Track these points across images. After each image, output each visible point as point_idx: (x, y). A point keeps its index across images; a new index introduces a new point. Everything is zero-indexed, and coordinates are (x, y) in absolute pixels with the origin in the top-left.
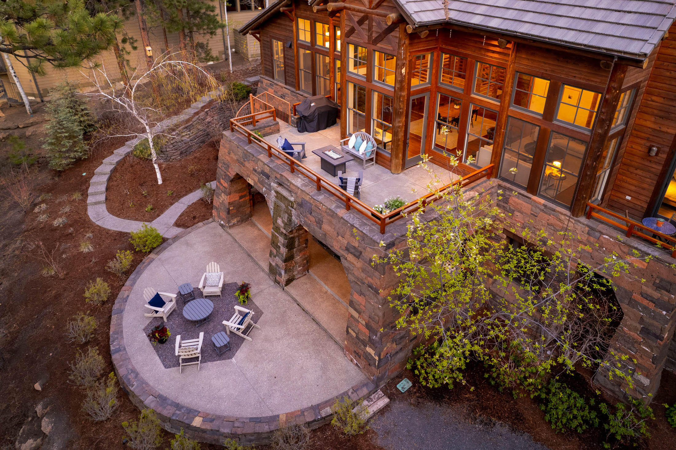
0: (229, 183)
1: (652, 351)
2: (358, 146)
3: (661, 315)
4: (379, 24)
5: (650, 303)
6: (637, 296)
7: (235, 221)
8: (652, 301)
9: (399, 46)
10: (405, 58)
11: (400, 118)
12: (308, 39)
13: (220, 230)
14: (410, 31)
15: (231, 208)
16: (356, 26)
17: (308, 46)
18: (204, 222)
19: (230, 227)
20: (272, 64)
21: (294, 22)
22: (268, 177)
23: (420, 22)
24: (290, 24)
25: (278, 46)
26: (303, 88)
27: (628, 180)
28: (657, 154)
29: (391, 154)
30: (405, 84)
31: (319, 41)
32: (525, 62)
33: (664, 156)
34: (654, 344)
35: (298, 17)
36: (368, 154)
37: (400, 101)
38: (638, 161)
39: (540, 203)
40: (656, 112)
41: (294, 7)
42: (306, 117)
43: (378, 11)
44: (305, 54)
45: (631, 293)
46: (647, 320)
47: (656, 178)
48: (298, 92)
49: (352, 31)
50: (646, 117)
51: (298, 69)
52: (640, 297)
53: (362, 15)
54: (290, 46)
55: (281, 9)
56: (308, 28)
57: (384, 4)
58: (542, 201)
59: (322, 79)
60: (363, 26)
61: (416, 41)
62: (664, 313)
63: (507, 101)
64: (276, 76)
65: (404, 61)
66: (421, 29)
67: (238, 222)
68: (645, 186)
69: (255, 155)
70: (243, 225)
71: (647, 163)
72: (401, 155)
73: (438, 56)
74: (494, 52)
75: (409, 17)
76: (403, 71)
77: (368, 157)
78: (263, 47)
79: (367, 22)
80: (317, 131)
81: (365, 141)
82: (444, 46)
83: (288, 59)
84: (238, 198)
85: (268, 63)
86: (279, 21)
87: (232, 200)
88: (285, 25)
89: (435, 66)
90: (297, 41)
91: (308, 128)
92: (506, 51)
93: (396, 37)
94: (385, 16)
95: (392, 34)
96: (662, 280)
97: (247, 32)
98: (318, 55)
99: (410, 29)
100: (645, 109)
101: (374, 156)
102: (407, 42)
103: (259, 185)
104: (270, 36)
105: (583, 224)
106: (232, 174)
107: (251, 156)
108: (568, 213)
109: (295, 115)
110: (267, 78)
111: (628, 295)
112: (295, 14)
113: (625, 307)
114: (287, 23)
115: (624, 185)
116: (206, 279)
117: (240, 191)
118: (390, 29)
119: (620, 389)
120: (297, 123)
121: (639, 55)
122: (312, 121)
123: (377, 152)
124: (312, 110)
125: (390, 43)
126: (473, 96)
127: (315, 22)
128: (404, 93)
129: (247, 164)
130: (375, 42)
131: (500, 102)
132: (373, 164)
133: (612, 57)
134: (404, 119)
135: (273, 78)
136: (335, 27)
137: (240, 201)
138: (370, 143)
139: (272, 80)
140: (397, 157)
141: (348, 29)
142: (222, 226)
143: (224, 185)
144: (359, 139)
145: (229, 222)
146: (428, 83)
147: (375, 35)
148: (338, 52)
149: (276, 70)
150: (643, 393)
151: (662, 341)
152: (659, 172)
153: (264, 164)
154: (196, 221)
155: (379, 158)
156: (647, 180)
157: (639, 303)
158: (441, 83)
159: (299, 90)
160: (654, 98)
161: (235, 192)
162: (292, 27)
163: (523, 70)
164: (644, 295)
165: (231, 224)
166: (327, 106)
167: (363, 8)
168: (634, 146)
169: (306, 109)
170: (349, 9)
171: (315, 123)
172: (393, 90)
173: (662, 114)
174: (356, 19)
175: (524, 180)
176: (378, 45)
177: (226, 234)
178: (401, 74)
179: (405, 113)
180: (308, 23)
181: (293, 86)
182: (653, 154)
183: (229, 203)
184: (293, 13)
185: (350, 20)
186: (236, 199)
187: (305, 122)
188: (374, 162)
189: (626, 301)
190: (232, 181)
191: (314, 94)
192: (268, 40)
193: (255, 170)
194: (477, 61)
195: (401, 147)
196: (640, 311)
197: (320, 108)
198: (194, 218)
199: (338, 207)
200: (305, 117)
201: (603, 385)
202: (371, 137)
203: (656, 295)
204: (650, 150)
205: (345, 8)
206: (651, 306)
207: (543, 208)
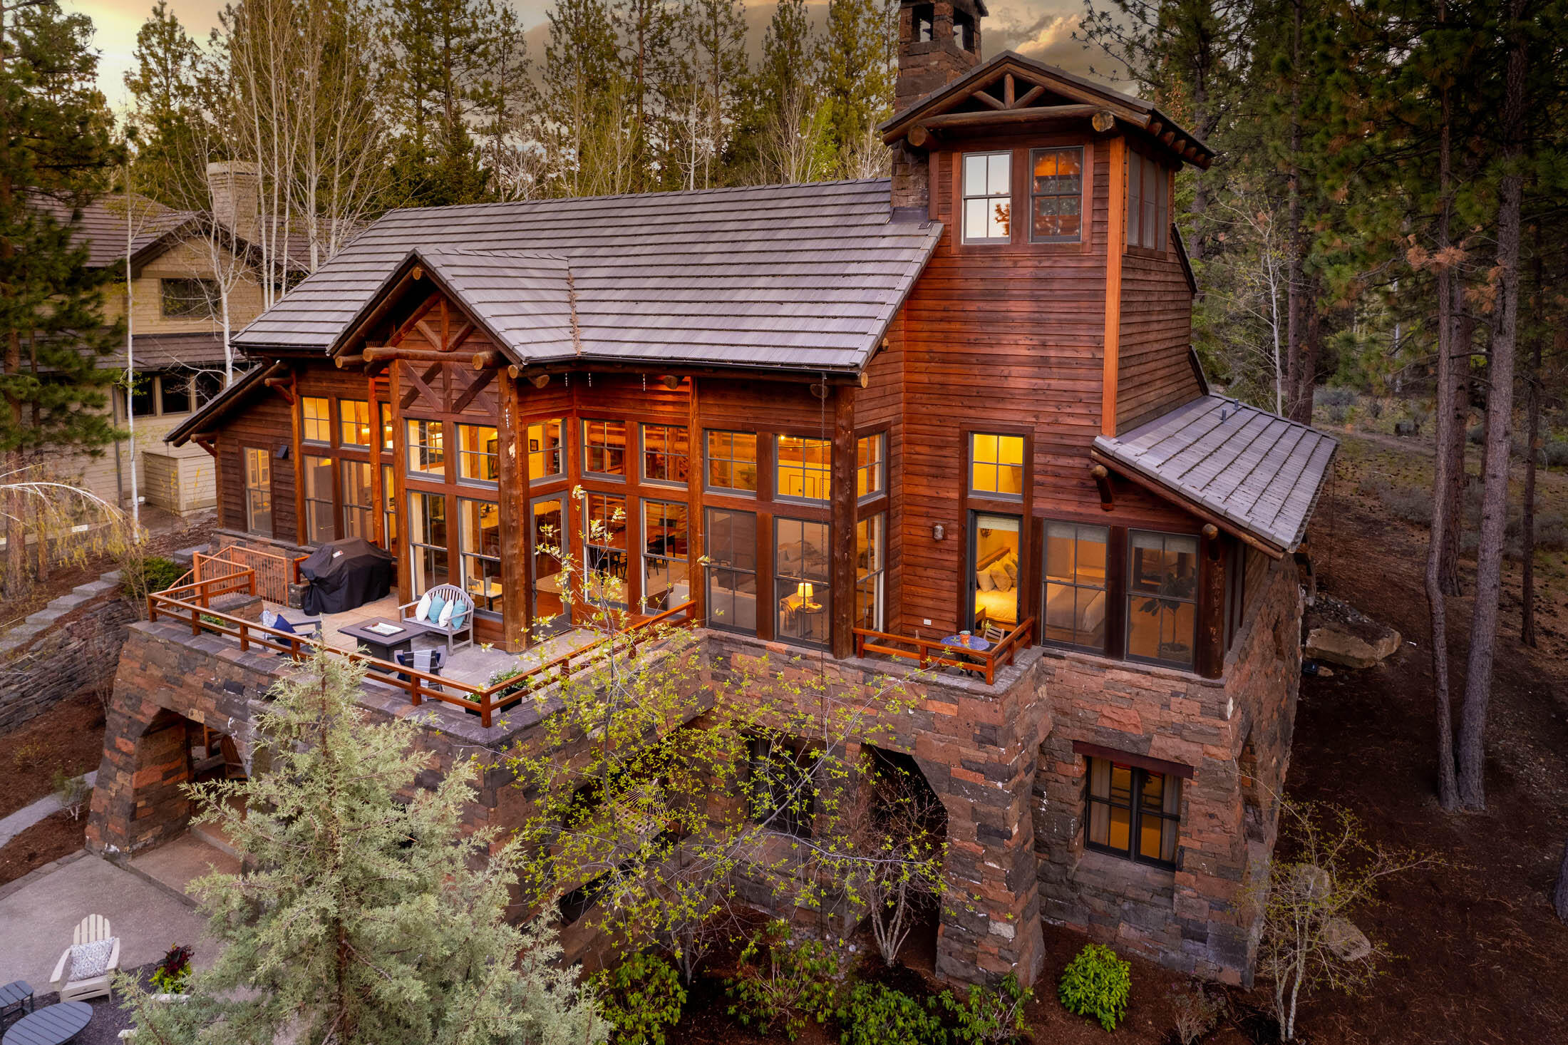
0: (139, 740)
1: (1002, 866)
2: (436, 613)
3: (996, 790)
4: (462, 376)
5: (978, 775)
6: (957, 771)
7: (148, 837)
8: (978, 771)
9: (500, 407)
10: (512, 428)
11: (513, 539)
12: (325, 436)
13: (106, 867)
14: (514, 375)
15: (139, 805)
16: (421, 385)
17: (325, 449)
18: (60, 860)
19: (135, 854)
20: (244, 500)
21: (294, 407)
22: (239, 689)
23: (528, 358)
24: (286, 412)
25: (257, 461)
26: (315, 538)
27: (919, 590)
28: (945, 538)
29: (503, 618)
30: (517, 474)
31: (349, 437)
32: (715, 411)
33: (955, 537)
34: (1002, 851)
35: (302, 395)
36: (458, 624)
37: (511, 507)
38: (924, 554)
39: (780, 651)
40: (926, 469)
41: (293, 376)
42: (322, 579)
43: (461, 353)
44: (318, 471)
45: (948, 767)
46: (982, 809)
47: (955, 576)
48: (303, 547)
49: (413, 395)
50: (917, 480)
51: (304, 499)
52: (961, 770)
53: (431, 363)
54: (286, 456)
55: (267, 381)
56: (325, 415)
57: (470, 340)
58: (784, 647)
59: (356, 511)
60: (434, 384)
61: (530, 399)
62: (1000, 785)
63: (698, 482)
64: (252, 524)
65: (512, 433)
66: (534, 372)
67: (157, 838)
68: (945, 595)
69: (210, 652)
70: (170, 845)
71: (937, 556)
72: (522, 614)
73: (575, 425)
74: (665, 403)
75: (511, 351)
76: (512, 450)
77: (457, 630)
78: (222, 469)
79: (440, 375)
80: (347, 610)
81: (451, 602)
82: (583, 408)
83: (280, 482)
84: (160, 778)
85: (232, 499)
86: (261, 409)
87: (144, 783)
88: (273, 414)
89: (571, 444)
90: (300, 442)
91: (329, 605)
92: (683, 399)
93: (495, 393)
94: (469, 360)
95: (487, 389)
96: (982, 727)
97: (186, 439)
98: (346, 463)
99: (514, 371)
100: (911, 468)
101: (470, 627)
102: (514, 399)
103: (218, 715)
104: (240, 441)
105: (854, 668)
106: (148, 714)
107: (201, 657)
108: (828, 656)
109: (298, 582)
110: (230, 532)
111: (945, 770)
112: (298, 391)
113: (944, 797)
114: (279, 410)
115: (918, 601)
116: (71, 961)
117: (166, 758)
118: (484, 381)
119: (977, 970)
120: (303, 598)
121: (851, 367)
122: (336, 588)
123: (474, 619)
124: (336, 565)
125: (484, 405)
126: (642, 484)
127: (339, 399)
128: (517, 492)
129: (189, 679)
130: (458, 407)
131: (688, 487)
132: (468, 645)
133: (819, 375)
134: (521, 541)
135: (245, 530)
136: (380, 404)
137: (165, 784)
138: (460, 603)
139: (242, 534)
140: (515, 618)
141: (405, 393)
142: (111, 858)
143: (125, 749)
144: (438, 599)
145: (133, 840)
146: (564, 475)
147: (456, 396)
148: (389, 450)
149: (251, 514)
150: (1010, 956)
151: (1009, 839)
152: (955, 566)
153: (233, 664)
154: (37, 862)
155: (481, 631)
156: (945, 583)
157: (965, 783)
158: (587, 474)
159: (305, 543)
160: (918, 449)
161: (154, 761)
162: (290, 416)
163: (714, 425)
164: (968, 764)
165: (139, 845)
166: (368, 556)
167: (431, 352)
168: (913, 531)
169: (322, 565)
170: (406, 357)
171: (342, 594)
172: (496, 489)
173: (933, 471)
174: (420, 373)
175: (749, 619)
176: (463, 412)
177: (121, 872)
178: (509, 456)
179: (522, 528)
180: (323, 404)
181: (293, 538)
182: (939, 536)
183: (136, 790)
184: (293, 389)
185: (409, 375)
186: (155, 779)
187: (322, 594)
188: (471, 640)
189: (945, 786)
190: (148, 733)
191: (339, 536)
192: (236, 450)
193: (208, 686)
194: (642, 424)
195: (522, 596)
196: (969, 797)
197: (353, 560)
198: (32, 857)
199: (395, 704)
200: (319, 581)
201: (952, 973)
202: (462, 590)
203: (980, 756)
204: (934, 530)
205: (398, 356)
206: (979, 779)
207: (786, 658)
